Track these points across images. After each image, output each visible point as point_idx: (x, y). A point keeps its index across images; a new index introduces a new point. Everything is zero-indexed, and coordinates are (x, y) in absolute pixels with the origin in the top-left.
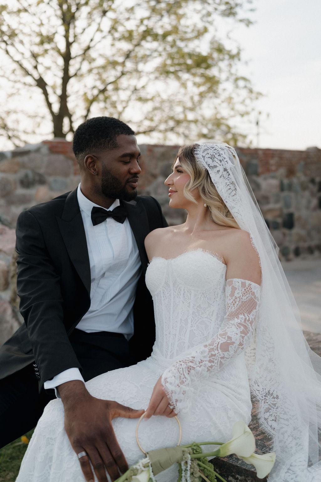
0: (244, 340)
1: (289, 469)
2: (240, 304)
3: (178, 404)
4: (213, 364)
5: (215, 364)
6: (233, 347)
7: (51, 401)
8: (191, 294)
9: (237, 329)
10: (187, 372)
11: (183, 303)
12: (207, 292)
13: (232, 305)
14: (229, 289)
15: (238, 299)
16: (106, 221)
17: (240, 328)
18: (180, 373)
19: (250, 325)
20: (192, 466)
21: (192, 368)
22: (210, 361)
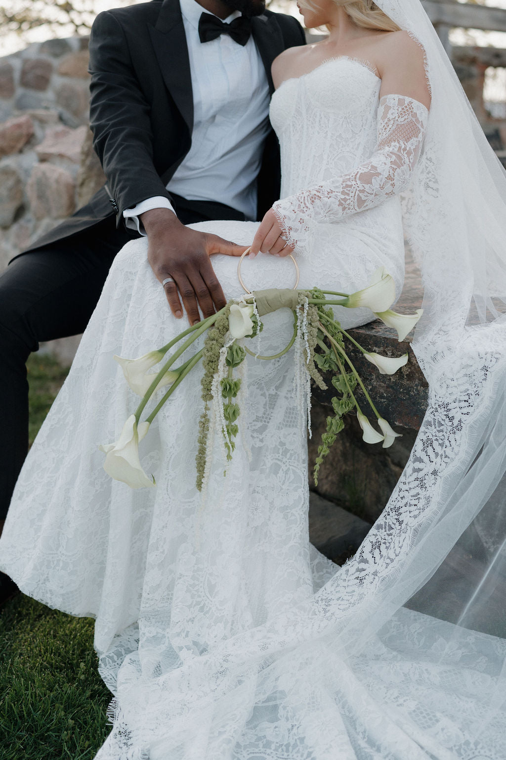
0: (396, 174)
1: (440, 330)
2: (394, 127)
3: (291, 233)
4: (348, 197)
5: (350, 197)
6: (378, 179)
7: (132, 241)
8: (329, 119)
9: (386, 158)
10: (310, 201)
11: (319, 133)
12: (351, 116)
13: (383, 130)
14: (381, 109)
15: (392, 122)
16: (220, 38)
17: (391, 157)
18: (299, 201)
19: (406, 155)
20: (310, 312)
21: (317, 197)
22: (343, 193)
